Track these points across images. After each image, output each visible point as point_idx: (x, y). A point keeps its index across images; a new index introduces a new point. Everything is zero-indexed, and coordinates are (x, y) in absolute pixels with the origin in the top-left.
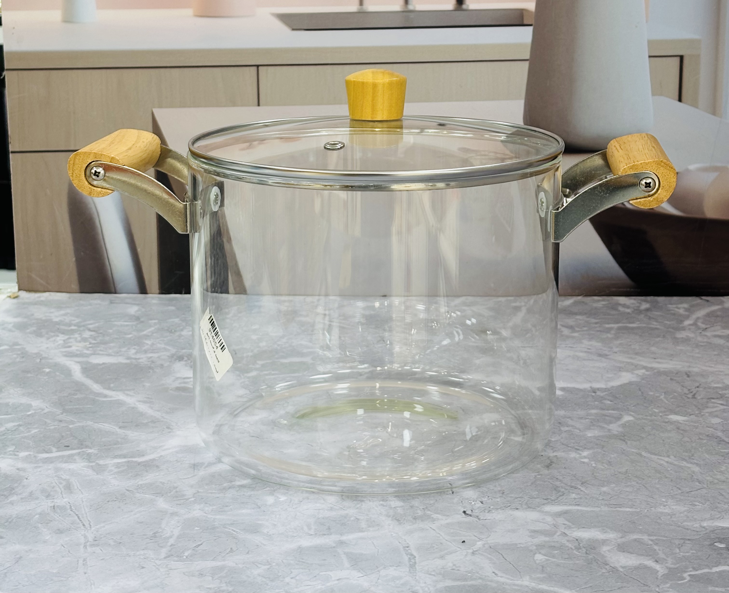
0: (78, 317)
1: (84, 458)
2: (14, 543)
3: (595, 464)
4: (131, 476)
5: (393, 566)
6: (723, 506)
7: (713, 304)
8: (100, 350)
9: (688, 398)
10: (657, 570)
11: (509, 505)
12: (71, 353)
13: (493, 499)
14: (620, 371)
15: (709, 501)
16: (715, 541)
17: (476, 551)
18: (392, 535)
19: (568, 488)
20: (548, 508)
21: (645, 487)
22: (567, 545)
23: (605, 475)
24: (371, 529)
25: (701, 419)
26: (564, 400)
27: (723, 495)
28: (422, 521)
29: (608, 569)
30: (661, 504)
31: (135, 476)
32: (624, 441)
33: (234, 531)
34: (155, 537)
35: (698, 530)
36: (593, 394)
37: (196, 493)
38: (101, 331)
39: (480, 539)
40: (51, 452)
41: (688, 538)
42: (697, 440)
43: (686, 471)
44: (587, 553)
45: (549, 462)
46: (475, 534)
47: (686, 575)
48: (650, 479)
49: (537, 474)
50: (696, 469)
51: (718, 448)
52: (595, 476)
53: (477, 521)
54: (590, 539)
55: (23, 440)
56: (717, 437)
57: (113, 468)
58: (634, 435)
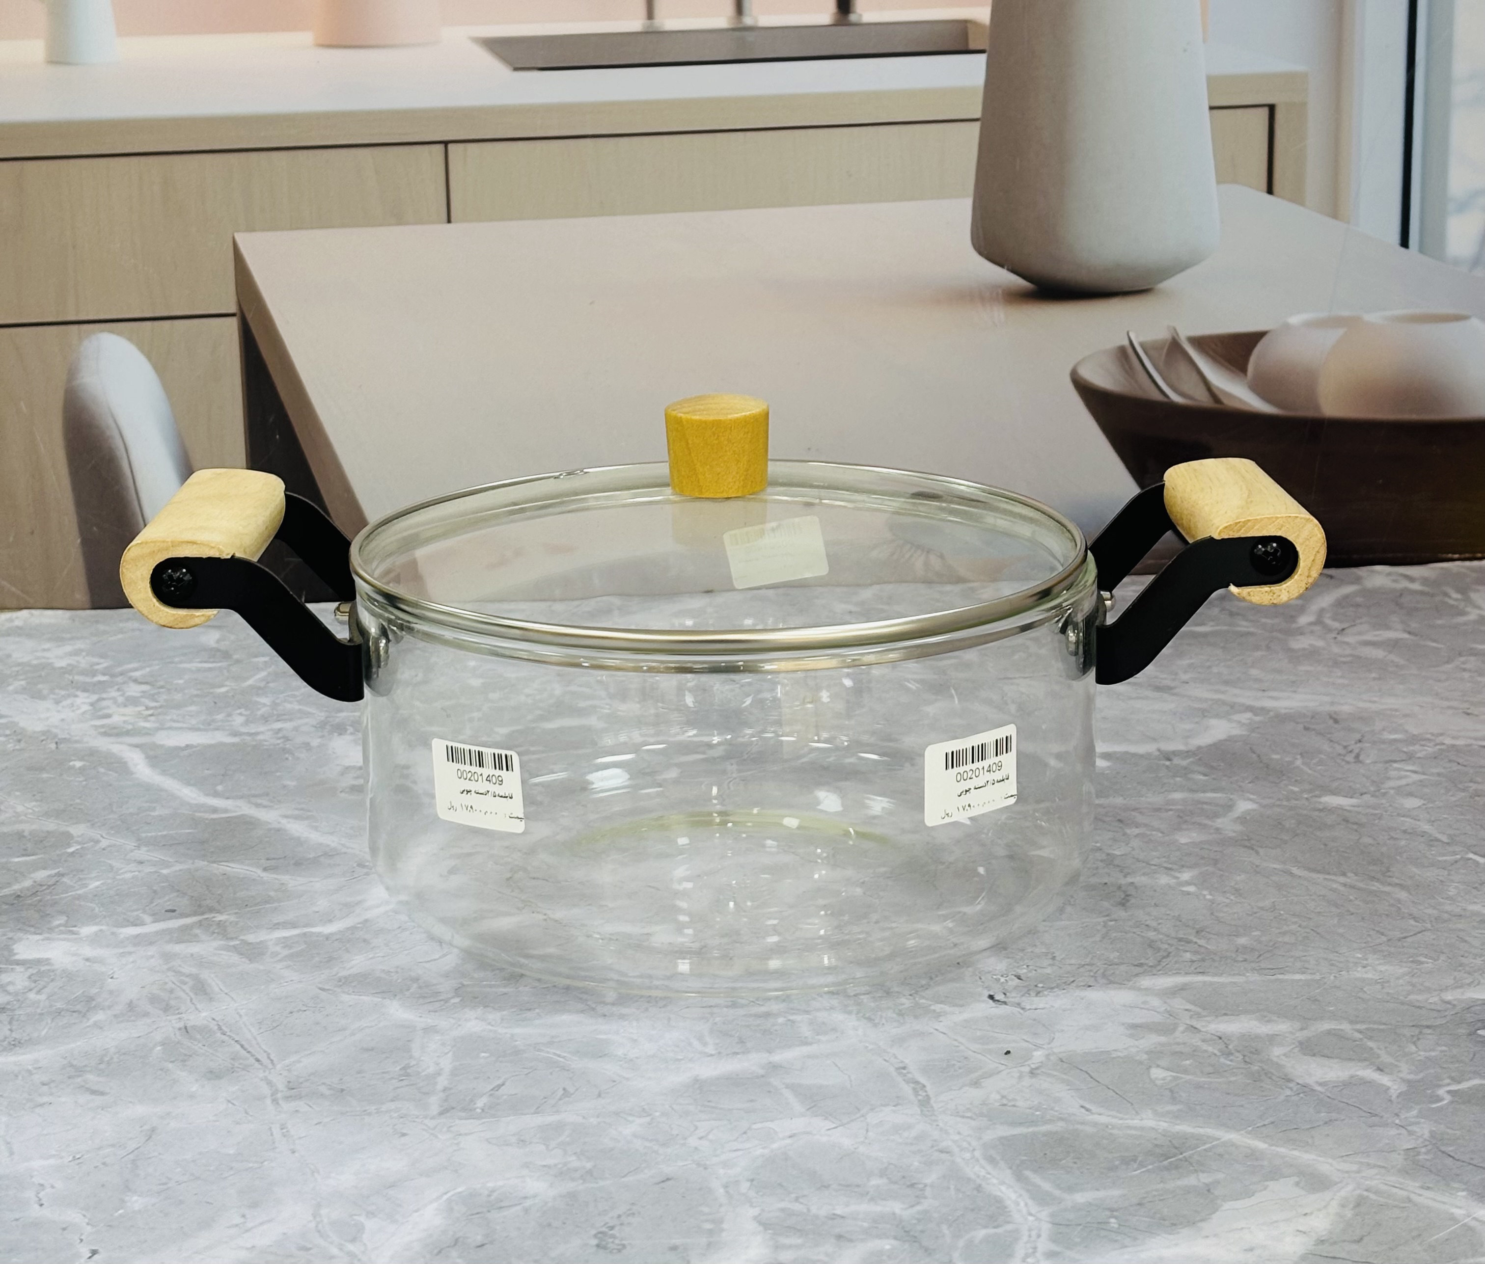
0: (103, 656)
1: (214, 933)
2: (131, 1102)
3: (1211, 895)
4: (321, 962)
5: (888, 1105)
6: (1472, 963)
7: (1342, 582)
8: (174, 721)
9: (1348, 763)
10: (1385, 1085)
11: (1072, 979)
12: (115, 728)
13: (1039, 971)
14: (1205, 716)
15: (1443, 953)
16: (1476, 1027)
17: (1037, 1068)
18: (867, 1047)
19: (1174, 942)
20: (1146, 982)
21: (1318, 933)
22: (1205, 1048)
23: (1236, 915)
24: (823, 1038)
25: (1384, 801)
26: (1114, 777)
27: (1466, 941)
28: (916, 1017)
29: (1295, 1089)
30: (1356, 964)
31: (328, 961)
32: (1253, 849)
33: (559, 1056)
34: (408, 1075)
35: (1439, 1008)
36: (1168, 763)
37: (459, 988)
38: (162, 683)
39: (1038, 1047)
40: (143, 924)
41: (1425, 1023)
42: (1388, 841)
43: (1384, 899)
44: (1246, 1062)
45: (1123, 896)
46: (1025, 1037)
47: (1441, 1092)
48: (1322, 918)
49: (1107, 918)
50: (1403, 895)
51: (1432, 854)
52: (1217, 917)
53: (1021, 1013)
54: (1244, 1035)
55: (77, 902)
56: (1423, 834)
57: (278, 949)
58: (1267, 838)
